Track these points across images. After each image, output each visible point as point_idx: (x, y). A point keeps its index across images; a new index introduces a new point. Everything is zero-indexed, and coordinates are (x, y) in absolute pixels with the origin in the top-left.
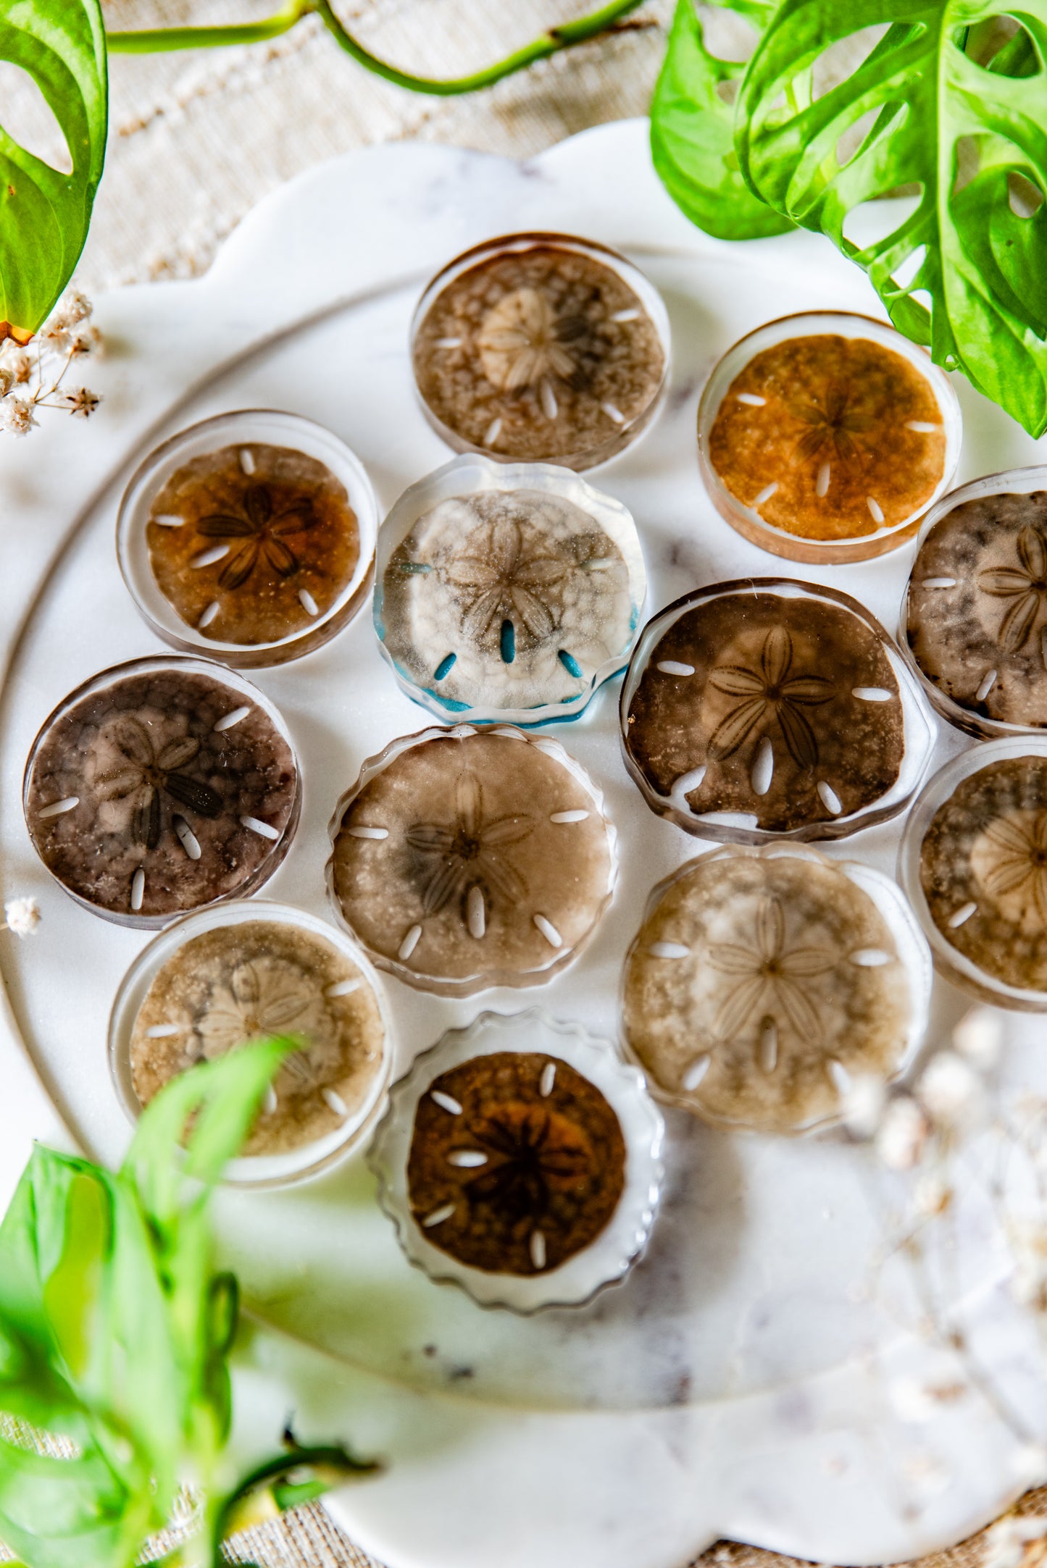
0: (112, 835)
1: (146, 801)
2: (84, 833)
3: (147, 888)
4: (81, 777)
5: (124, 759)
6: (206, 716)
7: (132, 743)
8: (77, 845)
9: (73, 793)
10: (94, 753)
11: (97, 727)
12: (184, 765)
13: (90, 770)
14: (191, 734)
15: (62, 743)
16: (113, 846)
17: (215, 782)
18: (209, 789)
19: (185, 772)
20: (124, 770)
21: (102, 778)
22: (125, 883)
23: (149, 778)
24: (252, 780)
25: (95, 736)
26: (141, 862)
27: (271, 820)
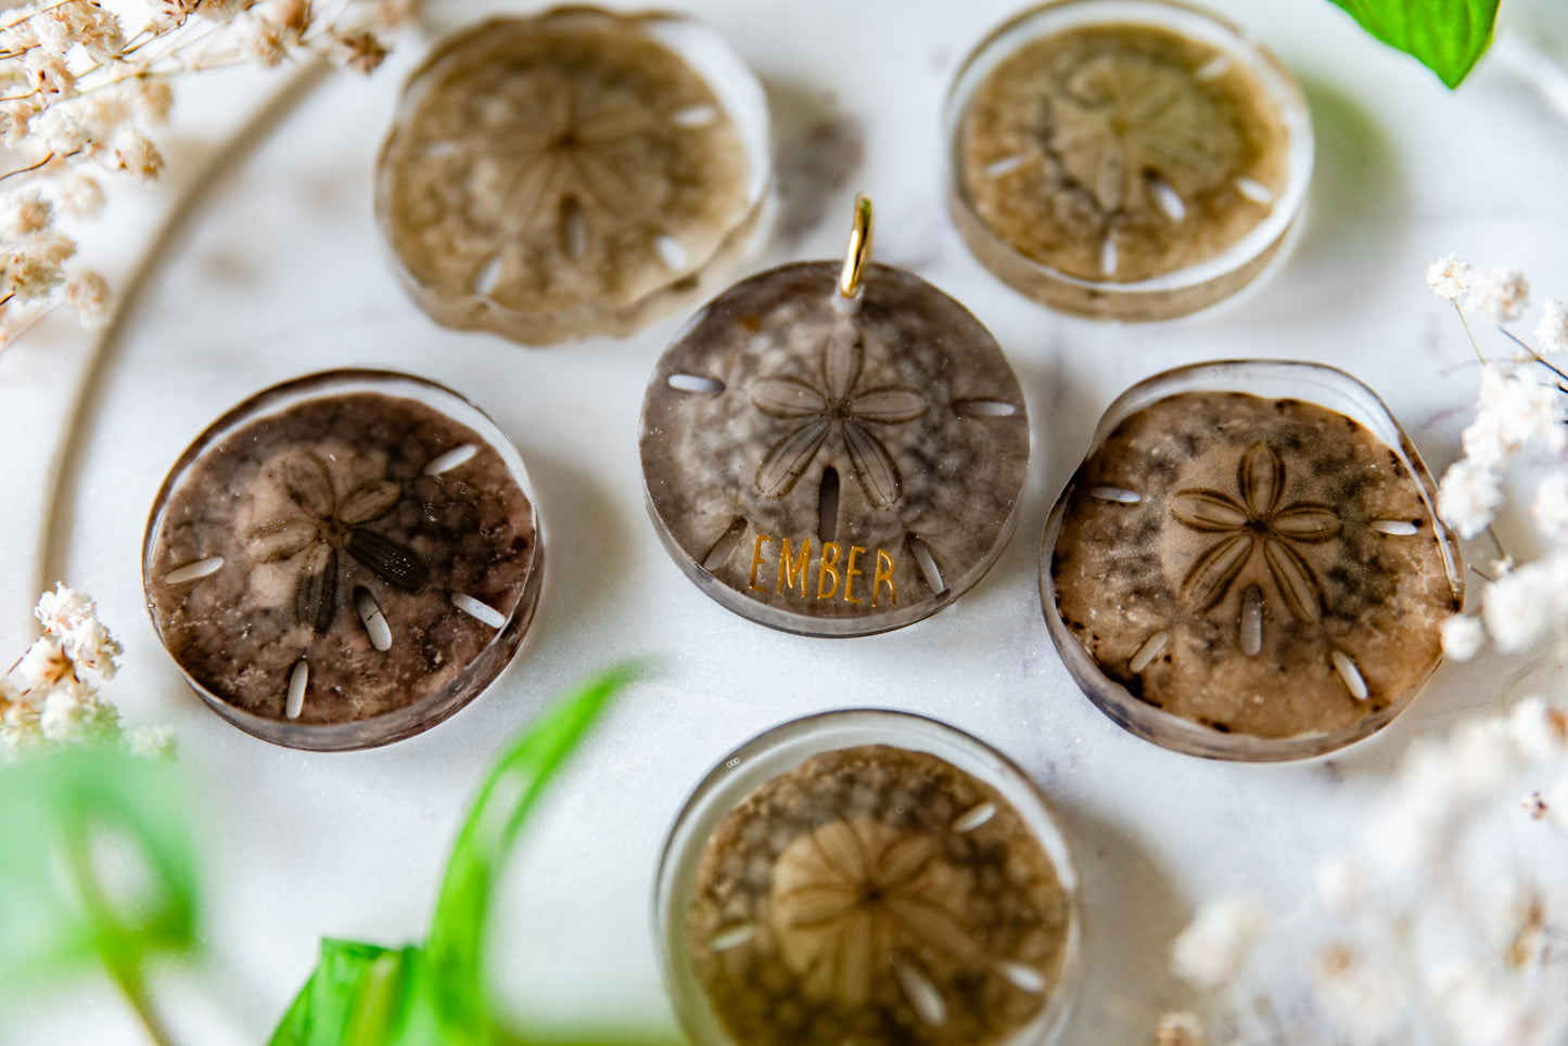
0: (266, 612)
1: (318, 566)
2: (227, 607)
3: (310, 689)
4: (230, 530)
5: (292, 507)
6: (415, 454)
7: (306, 486)
8: (215, 624)
9: (216, 553)
10: (251, 497)
11: (259, 462)
12: (377, 518)
13: (243, 520)
14: (390, 477)
15: (206, 483)
16: (267, 626)
17: (419, 544)
18: (411, 554)
19: (377, 528)
20: (291, 522)
21: (259, 532)
22: (279, 680)
23: (325, 533)
24: (472, 544)
25: (255, 476)
26: (304, 651)
27: (495, 601)
